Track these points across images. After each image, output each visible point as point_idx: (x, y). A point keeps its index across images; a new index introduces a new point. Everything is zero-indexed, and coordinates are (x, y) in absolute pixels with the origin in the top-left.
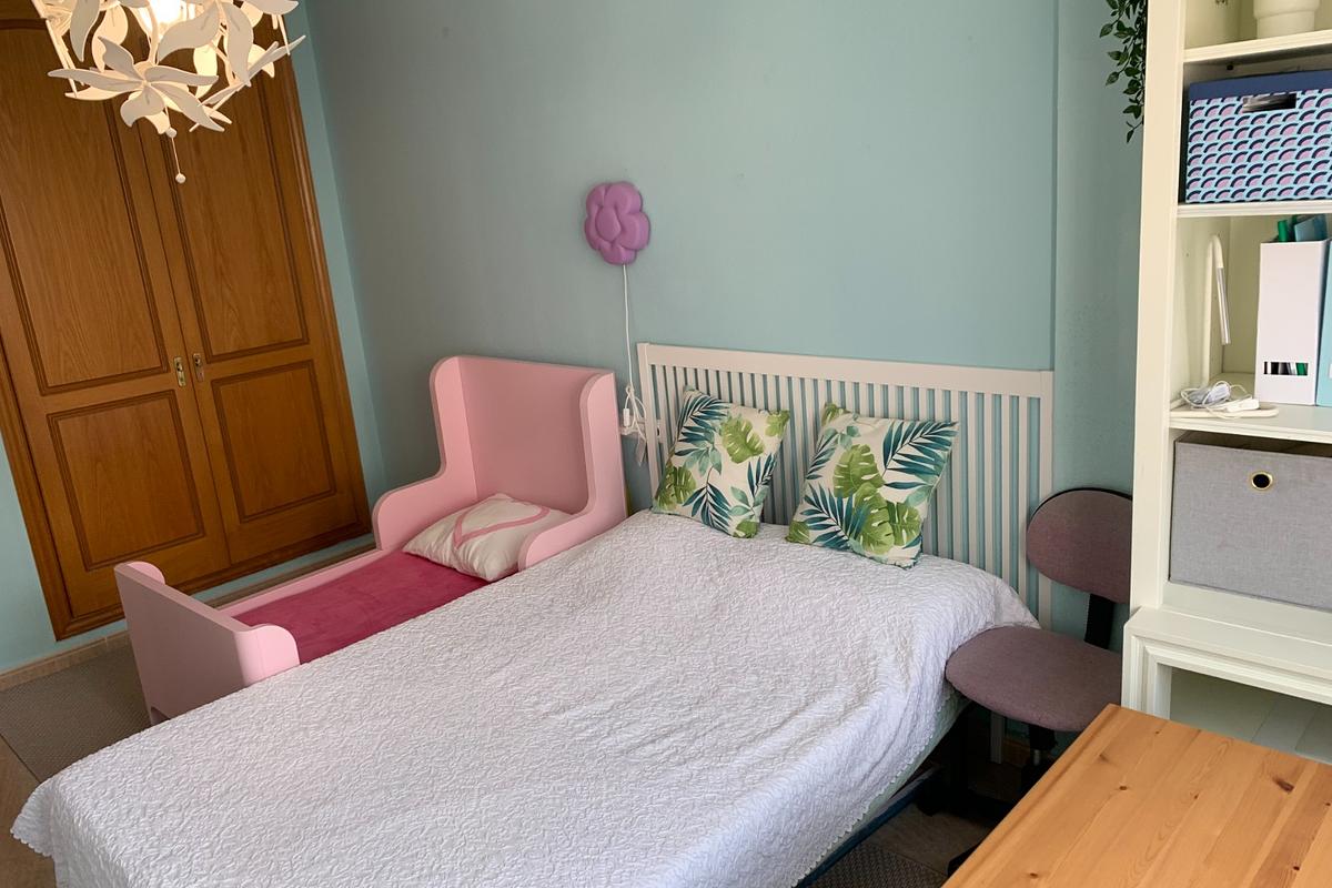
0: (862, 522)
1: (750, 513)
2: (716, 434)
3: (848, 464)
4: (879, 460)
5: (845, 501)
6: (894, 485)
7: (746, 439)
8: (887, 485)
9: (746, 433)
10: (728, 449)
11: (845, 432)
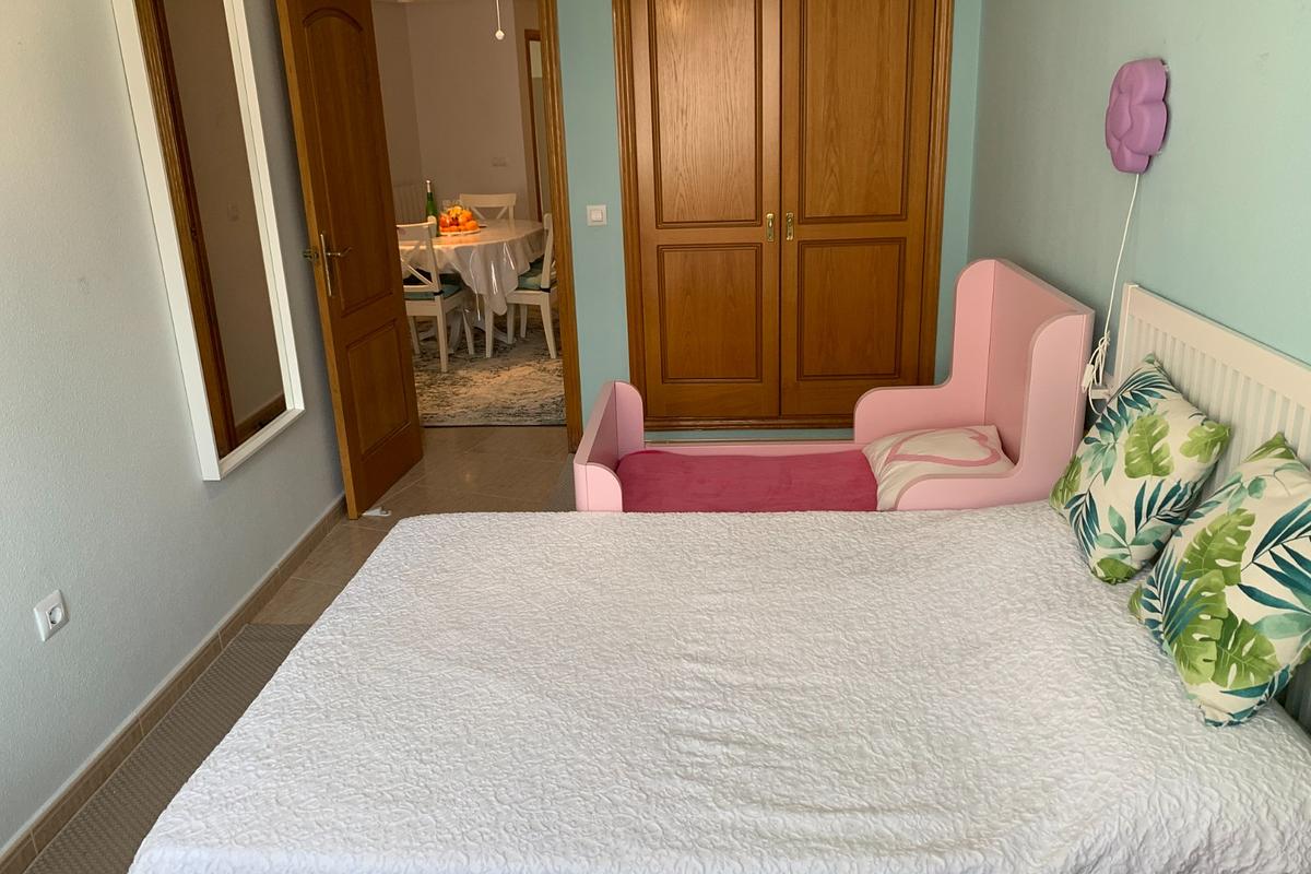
0: (1184, 625)
1: (1125, 551)
2: (1125, 428)
3: (1215, 533)
4: (1252, 545)
5: (1183, 583)
6: (1250, 592)
7: (1151, 450)
8: (1241, 587)
9: (1156, 440)
10: (1128, 454)
11: (1246, 485)
